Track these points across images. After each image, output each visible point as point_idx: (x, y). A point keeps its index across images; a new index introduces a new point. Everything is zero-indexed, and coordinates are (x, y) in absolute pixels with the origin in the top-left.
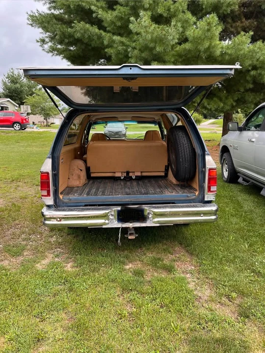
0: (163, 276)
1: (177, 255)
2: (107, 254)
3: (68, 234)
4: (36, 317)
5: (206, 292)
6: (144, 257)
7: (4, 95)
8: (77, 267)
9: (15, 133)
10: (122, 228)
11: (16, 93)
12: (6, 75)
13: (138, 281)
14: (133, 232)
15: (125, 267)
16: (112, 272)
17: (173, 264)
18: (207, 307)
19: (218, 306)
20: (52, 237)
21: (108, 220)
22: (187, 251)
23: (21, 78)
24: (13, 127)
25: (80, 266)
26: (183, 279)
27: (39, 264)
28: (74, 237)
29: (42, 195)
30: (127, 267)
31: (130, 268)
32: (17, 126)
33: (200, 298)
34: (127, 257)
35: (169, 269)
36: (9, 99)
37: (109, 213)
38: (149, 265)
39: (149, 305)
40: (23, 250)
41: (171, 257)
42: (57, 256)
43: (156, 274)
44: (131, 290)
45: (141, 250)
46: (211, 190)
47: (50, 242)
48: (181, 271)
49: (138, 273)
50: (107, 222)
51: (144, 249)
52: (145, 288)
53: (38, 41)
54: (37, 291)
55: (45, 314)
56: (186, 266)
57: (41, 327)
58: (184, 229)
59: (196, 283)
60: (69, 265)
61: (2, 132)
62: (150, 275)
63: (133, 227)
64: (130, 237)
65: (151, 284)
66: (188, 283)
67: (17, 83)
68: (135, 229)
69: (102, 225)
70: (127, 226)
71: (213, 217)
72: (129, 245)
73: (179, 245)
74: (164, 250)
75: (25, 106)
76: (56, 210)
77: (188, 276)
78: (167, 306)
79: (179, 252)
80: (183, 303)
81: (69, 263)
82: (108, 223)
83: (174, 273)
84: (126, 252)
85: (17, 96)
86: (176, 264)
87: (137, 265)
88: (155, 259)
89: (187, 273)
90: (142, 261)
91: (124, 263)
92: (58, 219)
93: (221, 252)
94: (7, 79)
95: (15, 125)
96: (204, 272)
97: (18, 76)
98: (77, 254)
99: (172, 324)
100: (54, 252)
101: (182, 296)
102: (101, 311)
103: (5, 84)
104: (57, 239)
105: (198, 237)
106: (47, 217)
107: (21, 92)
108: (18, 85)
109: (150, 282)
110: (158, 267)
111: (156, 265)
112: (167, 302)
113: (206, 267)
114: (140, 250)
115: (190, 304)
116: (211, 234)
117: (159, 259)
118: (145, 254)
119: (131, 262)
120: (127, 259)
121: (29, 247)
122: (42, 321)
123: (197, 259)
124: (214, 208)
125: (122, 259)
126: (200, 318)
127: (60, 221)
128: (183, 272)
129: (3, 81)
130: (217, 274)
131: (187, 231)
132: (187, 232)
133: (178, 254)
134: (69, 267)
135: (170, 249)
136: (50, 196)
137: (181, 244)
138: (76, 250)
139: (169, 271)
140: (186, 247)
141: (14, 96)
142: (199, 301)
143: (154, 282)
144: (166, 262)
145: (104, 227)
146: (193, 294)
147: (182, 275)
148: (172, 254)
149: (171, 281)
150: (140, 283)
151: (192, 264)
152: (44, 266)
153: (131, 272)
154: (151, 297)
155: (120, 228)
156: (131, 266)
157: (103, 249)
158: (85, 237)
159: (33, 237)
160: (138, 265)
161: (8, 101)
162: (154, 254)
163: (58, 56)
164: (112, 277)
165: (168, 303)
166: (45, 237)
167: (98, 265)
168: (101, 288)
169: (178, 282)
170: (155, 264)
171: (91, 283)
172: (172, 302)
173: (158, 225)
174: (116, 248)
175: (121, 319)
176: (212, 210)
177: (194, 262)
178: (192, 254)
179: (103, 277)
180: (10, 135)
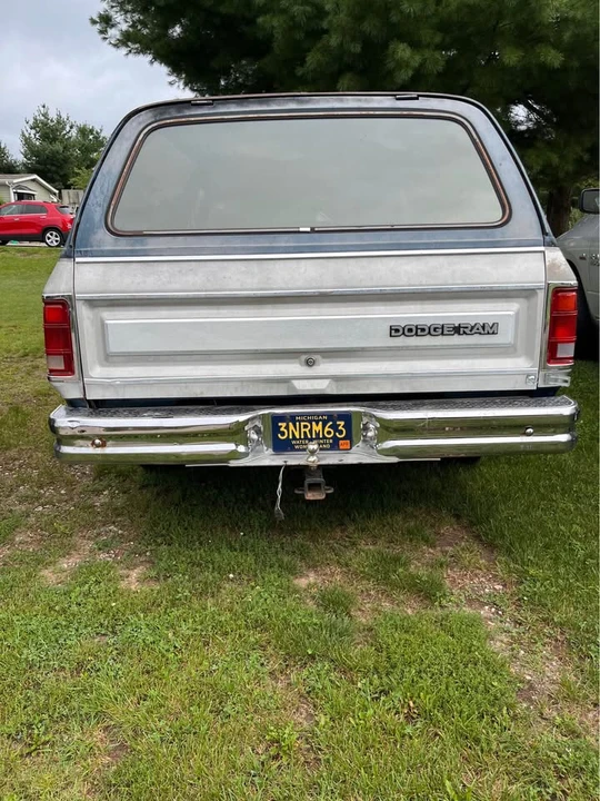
0: (409, 611)
1: (450, 549)
2: (246, 542)
3: (143, 487)
4: (14, 739)
5: (548, 669)
6: (350, 553)
7: (27, 168)
8: (157, 579)
9: (49, 252)
10: (288, 468)
11: (53, 165)
12: (31, 123)
13: (332, 627)
14: (320, 480)
15: (296, 582)
16: (258, 596)
17: (436, 574)
18: (558, 720)
19: (590, 715)
20: (98, 493)
21: (246, 445)
22: (478, 537)
23: (64, 128)
24: (44, 241)
25: (166, 578)
26: (473, 623)
27: (51, 568)
28: (158, 494)
29: (51, 371)
30: (302, 582)
31: (310, 586)
32: (53, 238)
33: (532, 688)
34: (303, 553)
35: (428, 593)
36: (35, 176)
37: (246, 422)
38: (367, 577)
39: (370, 712)
40: (13, 528)
41: (430, 553)
42: (104, 547)
43: (387, 605)
44: (312, 657)
45: (343, 531)
46: (558, 356)
47: (93, 506)
48: (462, 598)
49: (333, 602)
50: (242, 449)
51: (351, 529)
52: (355, 652)
53: (94, 22)
54: (30, 654)
55: (42, 729)
56: (476, 580)
57: (23, 777)
58: (463, 474)
59: (512, 637)
60: (134, 574)
61: (19, 251)
62: (372, 607)
63: (319, 466)
64: (310, 496)
65: (375, 637)
66: (490, 637)
67: (54, 139)
68: (328, 471)
69: (227, 461)
70: (302, 463)
71: (564, 438)
72: (309, 517)
73: (453, 520)
74: (409, 532)
75: (71, 191)
76: (90, 415)
77: (485, 612)
78: (427, 715)
79: (454, 540)
80: (479, 705)
81: (135, 566)
82: (246, 455)
83: (444, 602)
84: (299, 539)
85: (57, 173)
86: (448, 576)
87: (332, 575)
88: (383, 559)
89: (483, 605)
90: (347, 565)
91: (292, 571)
92: (97, 441)
93: (580, 540)
94: (33, 131)
95: (48, 235)
96: (536, 603)
97: (58, 122)
98: (159, 541)
99: (448, 783)
100: (99, 534)
101: (475, 682)
102: (216, 729)
103: (27, 141)
104: (112, 498)
105: (506, 498)
106: (62, 433)
107: (66, 160)
108: (58, 147)
109: (370, 630)
110: (394, 585)
111: (387, 578)
112: (427, 701)
113: (538, 588)
114: (339, 534)
115: (500, 710)
116: (542, 490)
117: (396, 560)
118: (354, 544)
119: (313, 567)
120: (303, 559)
121: (32, 520)
122: (29, 754)
123: (510, 561)
124: (567, 410)
125: (286, 559)
126: (536, 762)
127: (103, 445)
128: (470, 601)
129: (23, 135)
130: (576, 609)
131: (474, 479)
132: (473, 482)
133: (450, 545)
134: (133, 580)
135: (428, 532)
136: (73, 372)
137: (458, 517)
138: (157, 529)
139: (426, 598)
140: (472, 524)
141: (49, 171)
142: (531, 701)
143: (382, 631)
144: (418, 569)
145: (233, 463)
146: (509, 674)
147: (467, 610)
148: (433, 546)
149: (434, 631)
150: (341, 635)
151: (495, 576)
152: (63, 576)
153: (313, 598)
154: (376, 682)
155: (281, 467)
156: (312, 580)
157: (235, 528)
158: (188, 493)
159: (48, 492)
160: (335, 579)
161: (34, 180)
162: (381, 545)
163: (141, 55)
164: (256, 613)
165: (430, 706)
166: (81, 493)
167: (216, 574)
168: (221, 647)
169: (456, 634)
170: (385, 574)
171: (190, 632)
172: (442, 704)
173: (395, 460)
174: (272, 526)
175: (276, 757)
176: (562, 416)
177: (500, 570)
178: (491, 546)
179: (230, 611)
180: (37, 257)
